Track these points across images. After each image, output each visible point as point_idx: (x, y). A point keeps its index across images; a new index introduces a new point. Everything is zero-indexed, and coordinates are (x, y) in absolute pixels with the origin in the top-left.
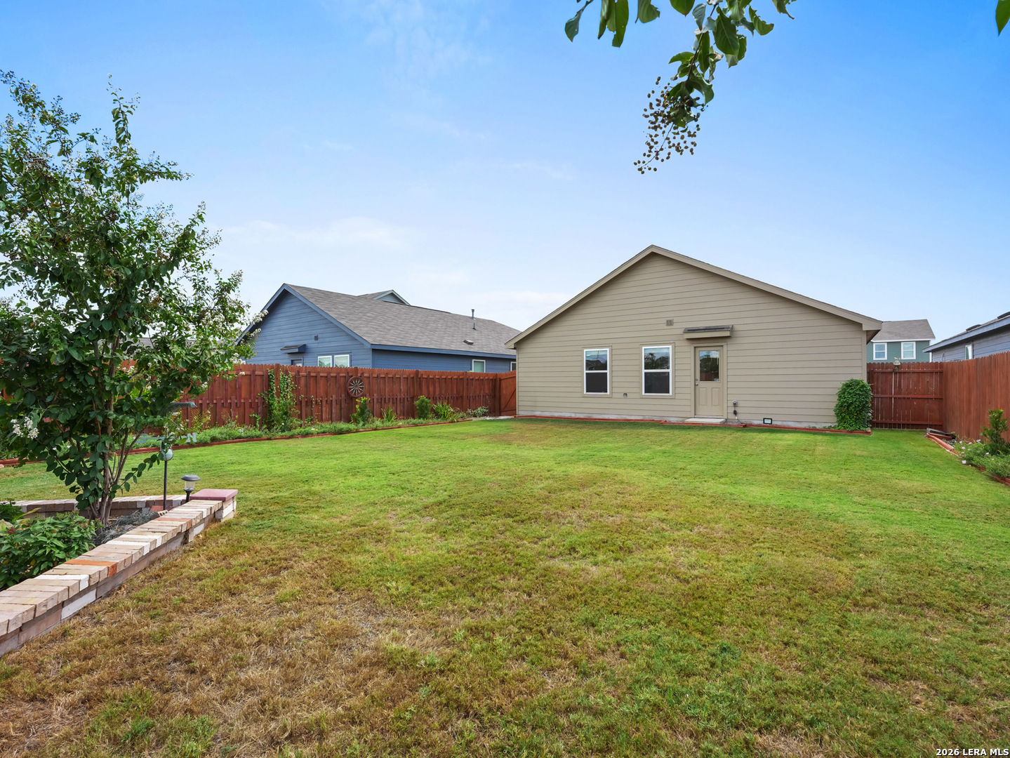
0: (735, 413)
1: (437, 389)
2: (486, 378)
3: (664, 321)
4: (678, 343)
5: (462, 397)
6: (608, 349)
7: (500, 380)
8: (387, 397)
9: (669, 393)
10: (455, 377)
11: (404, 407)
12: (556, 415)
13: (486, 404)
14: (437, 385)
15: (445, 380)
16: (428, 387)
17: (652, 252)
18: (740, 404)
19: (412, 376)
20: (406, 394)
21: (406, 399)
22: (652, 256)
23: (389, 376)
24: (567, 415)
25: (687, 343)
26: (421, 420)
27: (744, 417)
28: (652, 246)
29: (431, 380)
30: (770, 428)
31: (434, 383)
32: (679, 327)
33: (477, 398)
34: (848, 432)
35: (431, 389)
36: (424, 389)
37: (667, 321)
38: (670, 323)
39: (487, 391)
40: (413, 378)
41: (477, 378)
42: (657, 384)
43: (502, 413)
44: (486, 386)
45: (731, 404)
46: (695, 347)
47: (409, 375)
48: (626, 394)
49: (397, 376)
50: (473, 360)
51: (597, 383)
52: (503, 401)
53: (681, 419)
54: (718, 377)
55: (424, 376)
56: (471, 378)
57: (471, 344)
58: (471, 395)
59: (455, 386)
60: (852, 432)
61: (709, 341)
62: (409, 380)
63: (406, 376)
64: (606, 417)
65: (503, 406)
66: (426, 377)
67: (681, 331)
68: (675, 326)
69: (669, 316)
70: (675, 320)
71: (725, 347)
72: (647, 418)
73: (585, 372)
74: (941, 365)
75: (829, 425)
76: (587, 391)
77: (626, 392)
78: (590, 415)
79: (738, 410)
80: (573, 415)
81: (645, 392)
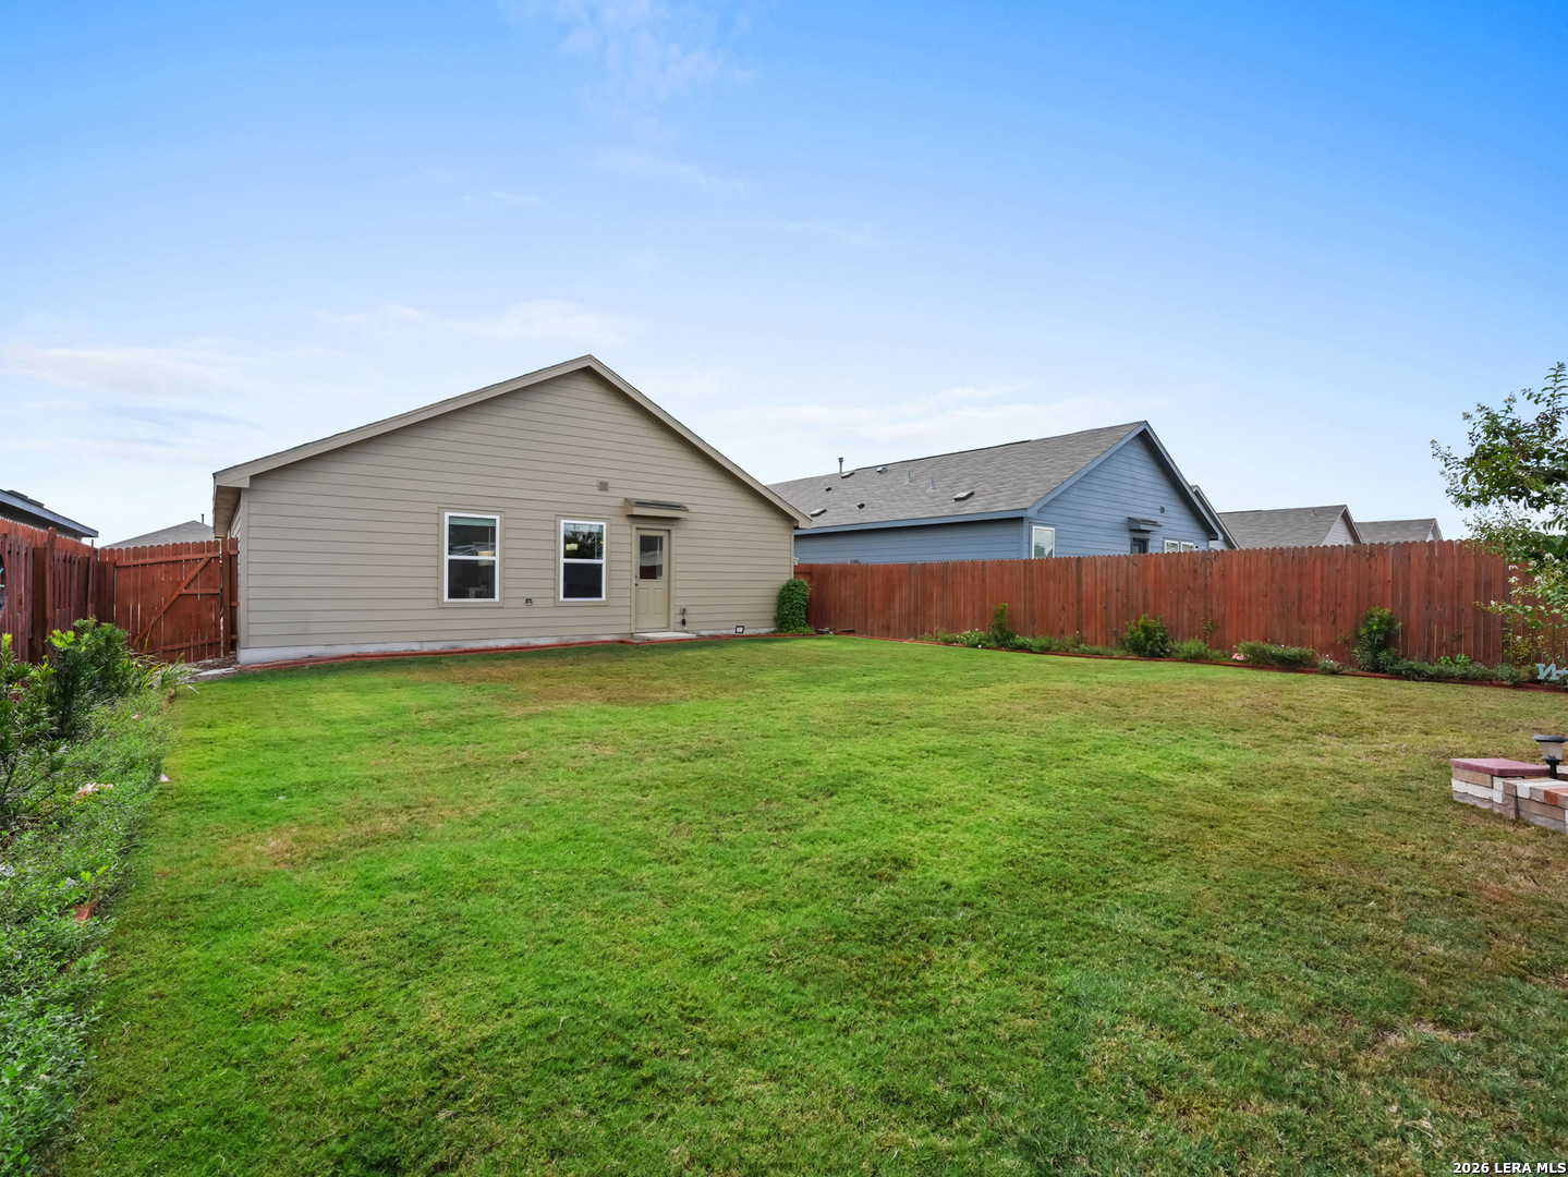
0: (684, 622)
3: (595, 482)
4: (614, 520)
6: (497, 517)
7: (116, 568)
9: (601, 597)
12: (372, 649)
17: (589, 367)
22: (589, 372)
24: (399, 647)
25: (626, 522)
27: (692, 627)
28: (590, 357)
30: (742, 638)
32: (616, 497)
37: (601, 483)
38: (603, 487)
42: (583, 582)
45: (678, 611)
46: (638, 529)
48: (528, 601)
51: (470, 580)
53: (616, 636)
54: (660, 575)
61: (658, 522)
64: (492, 644)
67: (619, 502)
68: (611, 492)
69: (604, 475)
70: (612, 483)
71: (673, 533)
72: (565, 639)
73: (447, 557)
74: (811, 566)
75: (767, 630)
76: (449, 597)
77: (530, 597)
78: (455, 644)
79: (686, 618)
80: (416, 647)
81: (565, 596)
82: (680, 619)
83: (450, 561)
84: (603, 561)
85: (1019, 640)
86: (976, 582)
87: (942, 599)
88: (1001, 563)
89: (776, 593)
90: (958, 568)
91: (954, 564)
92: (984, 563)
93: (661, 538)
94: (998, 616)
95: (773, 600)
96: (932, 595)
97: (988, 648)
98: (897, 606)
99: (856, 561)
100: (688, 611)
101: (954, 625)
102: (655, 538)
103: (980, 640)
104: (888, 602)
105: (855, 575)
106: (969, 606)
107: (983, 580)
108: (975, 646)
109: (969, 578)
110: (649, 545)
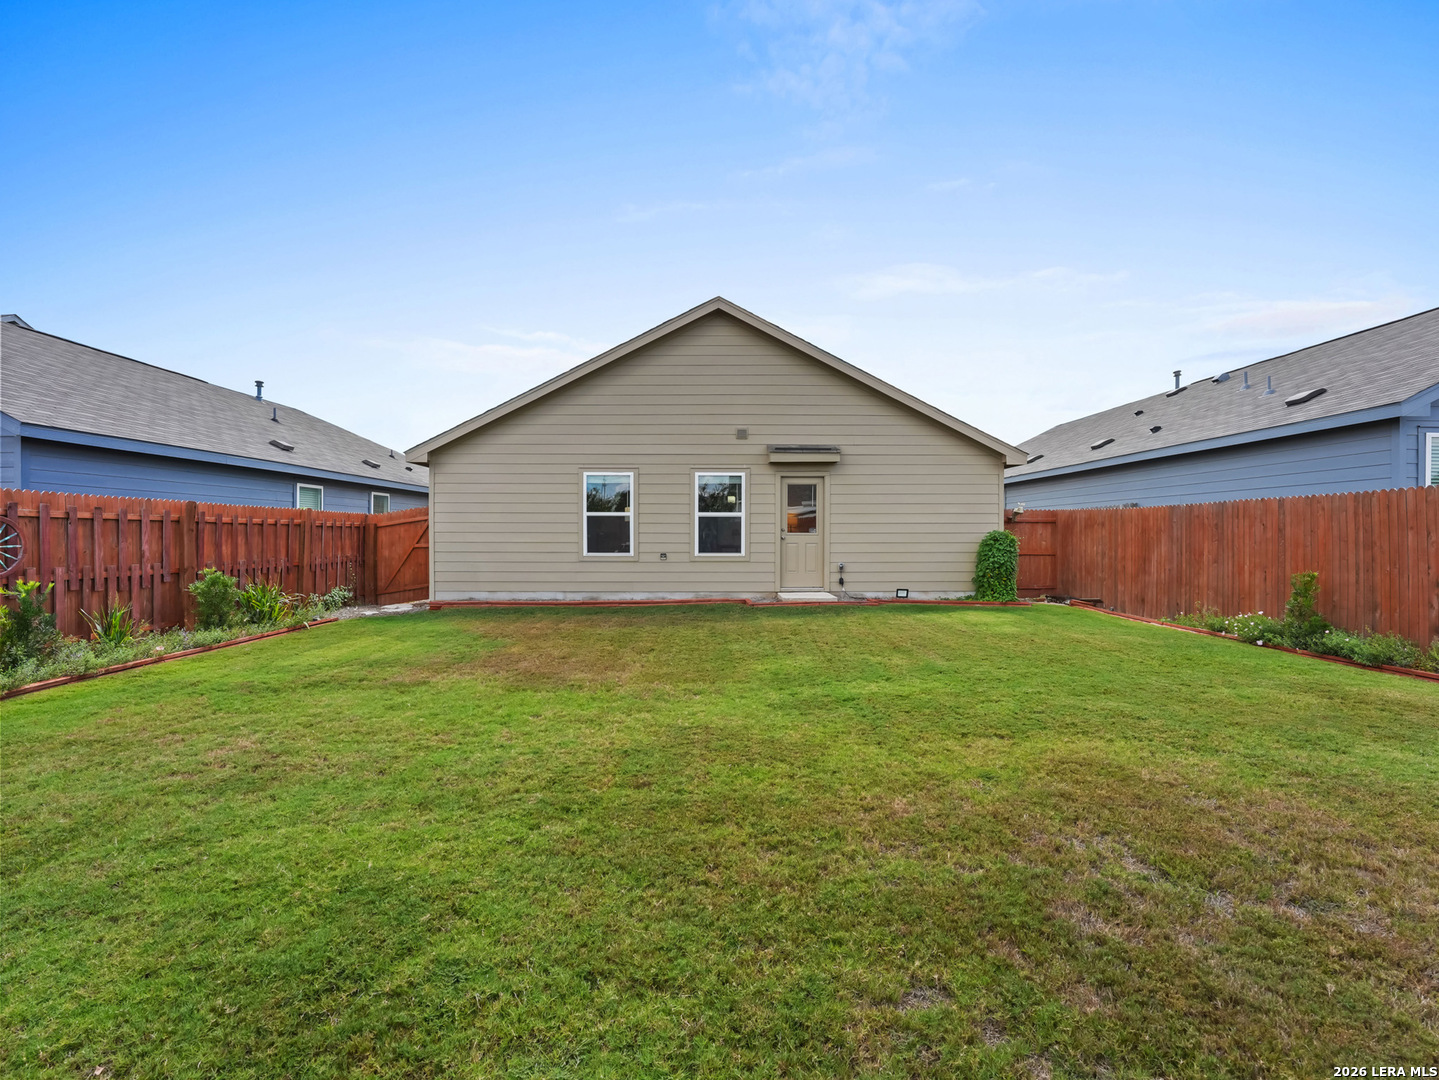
0: (841, 582)
1: (242, 550)
2: (348, 524)
3: (733, 430)
4: (755, 470)
5: (299, 568)
7: (377, 528)
8: (100, 574)
9: (740, 552)
10: (283, 521)
11: (151, 600)
12: (524, 597)
13: (346, 582)
14: (241, 540)
15: (260, 528)
16: (218, 546)
17: (719, 310)
18: (848, 568)
19: (174, 516)
20: (157, 565)
21: (157, 579)
22: (718, 315)
23: (106, 515)
24: (546, 596)
25: (769, 471)
26: (216, 633)
27: (853, 588)
28: (719, 299)
29: (226, 527)
30: (902, 604)
31: (233, 535)
32: (757, 444)
33: (330, 568)
34: (1002, 604)
35: (226, 550)
36: (208, 550)
37: (739, 431)
38: (742, 434)
39: (349, 553)
40: (178, 522)
41: (329, 524)
42: (719, 536)
43: (382, 599)
44: (347, 542)
45: (835, 568)
46: (782, 477)
47: (168, 513)
48: (664, 555)
49: (130, 517)
50: (299, 485)
51: (608, 535)
52: (382, 572)
53: (758, 595)
54: (815, 527)
55: (207, 518)
56: (318, 523)
57: (287, 449)
58: (318, 561)
59: (282, 543)
60: (1005, 604)
61: (809, 468)
62: (168, 529)
63: (156, 517)
64: (627, 597)
65: (382, 583)
66: (212, 519)
67: (761, 450)
68: (751, 440)
69: (741, 422)
70: (751, 430)
71: (827, 479)
72: (702, 596)
73: (586, 514)
74: (1054, 514)
75: (962, 595)
76: (589, 551)
77: (663, 551)
78: (595, 595)
79: (845, 577)
80: (560, 597)
81: (700, 551)
82: (836, 577)
83: (588, 517)
84: (742, 515)
85: (1335, 638)
86: (1269, 535)
87: (1216, 561)
88: (1311, 501)
89: (976, 548)
90: (1241, 510)
91: (1235, 506)
92: (1281, 502)
93: (815, 486)
94: (1304, 591)
95: (973, 558)
96: (1201, 554)
97: (1276, 647)
98: (1153, 569)
99: (1136, 505)
100: (847, 569)
101: (1232, 603)
102: (810, 486)
103: (1262, 632)
104: (1144, 561)
105: (1103, 525)
106: (1259, 574)
107: (1281, 530)
108: (1252, 641)
109: (1258, 528)
110: (799, 494)
